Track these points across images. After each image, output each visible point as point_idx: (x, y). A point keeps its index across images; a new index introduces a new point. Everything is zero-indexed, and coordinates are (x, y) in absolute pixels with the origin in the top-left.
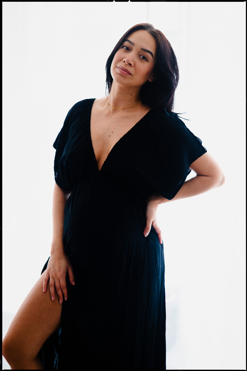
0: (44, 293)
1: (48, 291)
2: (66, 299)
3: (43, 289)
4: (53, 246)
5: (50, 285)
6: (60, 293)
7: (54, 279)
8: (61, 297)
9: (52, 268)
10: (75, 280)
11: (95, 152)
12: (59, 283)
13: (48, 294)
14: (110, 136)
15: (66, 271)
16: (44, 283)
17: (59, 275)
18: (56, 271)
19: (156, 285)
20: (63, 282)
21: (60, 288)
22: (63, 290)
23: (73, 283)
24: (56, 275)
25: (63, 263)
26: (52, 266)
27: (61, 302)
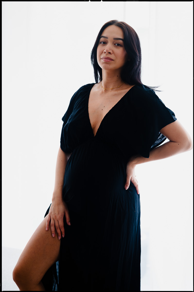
0: (47, 231)
1: (50, 230)
2: (63, 236)
3: (46, 228)
4: (54, 194)
5: (51, 225)
6: (59, 231)
7: (54, 221)
8: (60, 235)
9: (53, 212)
10: (71, 221)
11: (91, 122)
12: (58, 223)
13: (49, 232)
14: (102, 110)
15: (63, 214)
16: (47, 224)
17: (58, 217)
18: (55, 214)
19: (134, 227)
20: (61, 223)
21: (59, 227)
22: (61, 229)
23: (69, 224)
24: (55, 217)
25: (62, 208)
26: (53, 211)
27: (60, 238)
